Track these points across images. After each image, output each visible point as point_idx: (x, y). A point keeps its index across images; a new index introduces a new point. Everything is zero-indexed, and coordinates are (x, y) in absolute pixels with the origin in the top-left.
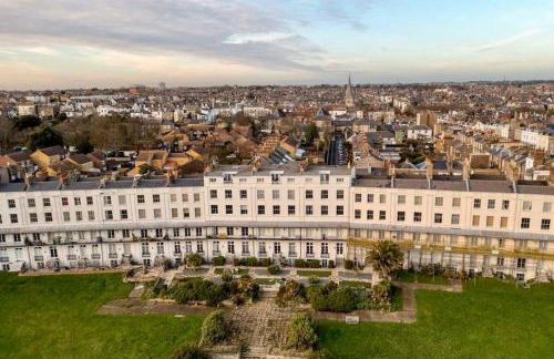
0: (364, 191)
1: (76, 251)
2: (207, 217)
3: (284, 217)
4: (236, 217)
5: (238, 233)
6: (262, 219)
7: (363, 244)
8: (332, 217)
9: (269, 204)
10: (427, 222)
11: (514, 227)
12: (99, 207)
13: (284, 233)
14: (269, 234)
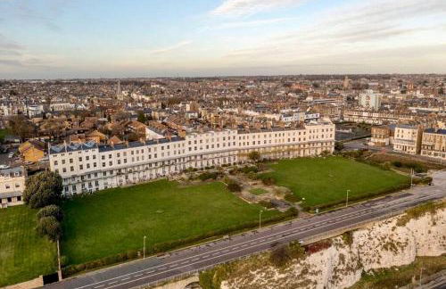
0: (242, 135)
1: (136, 175)
2: (187, 153)
3: (216, 149)
4: (199, 151)
5: (198, 158)
6: (208, 150)
7: (244, 155)
8: (232, 147)
9: (210, 144)
10: (262, 144)
11: (286, 142)
12: (146, 154)
13: (216, 155)
14: (210, 156)
